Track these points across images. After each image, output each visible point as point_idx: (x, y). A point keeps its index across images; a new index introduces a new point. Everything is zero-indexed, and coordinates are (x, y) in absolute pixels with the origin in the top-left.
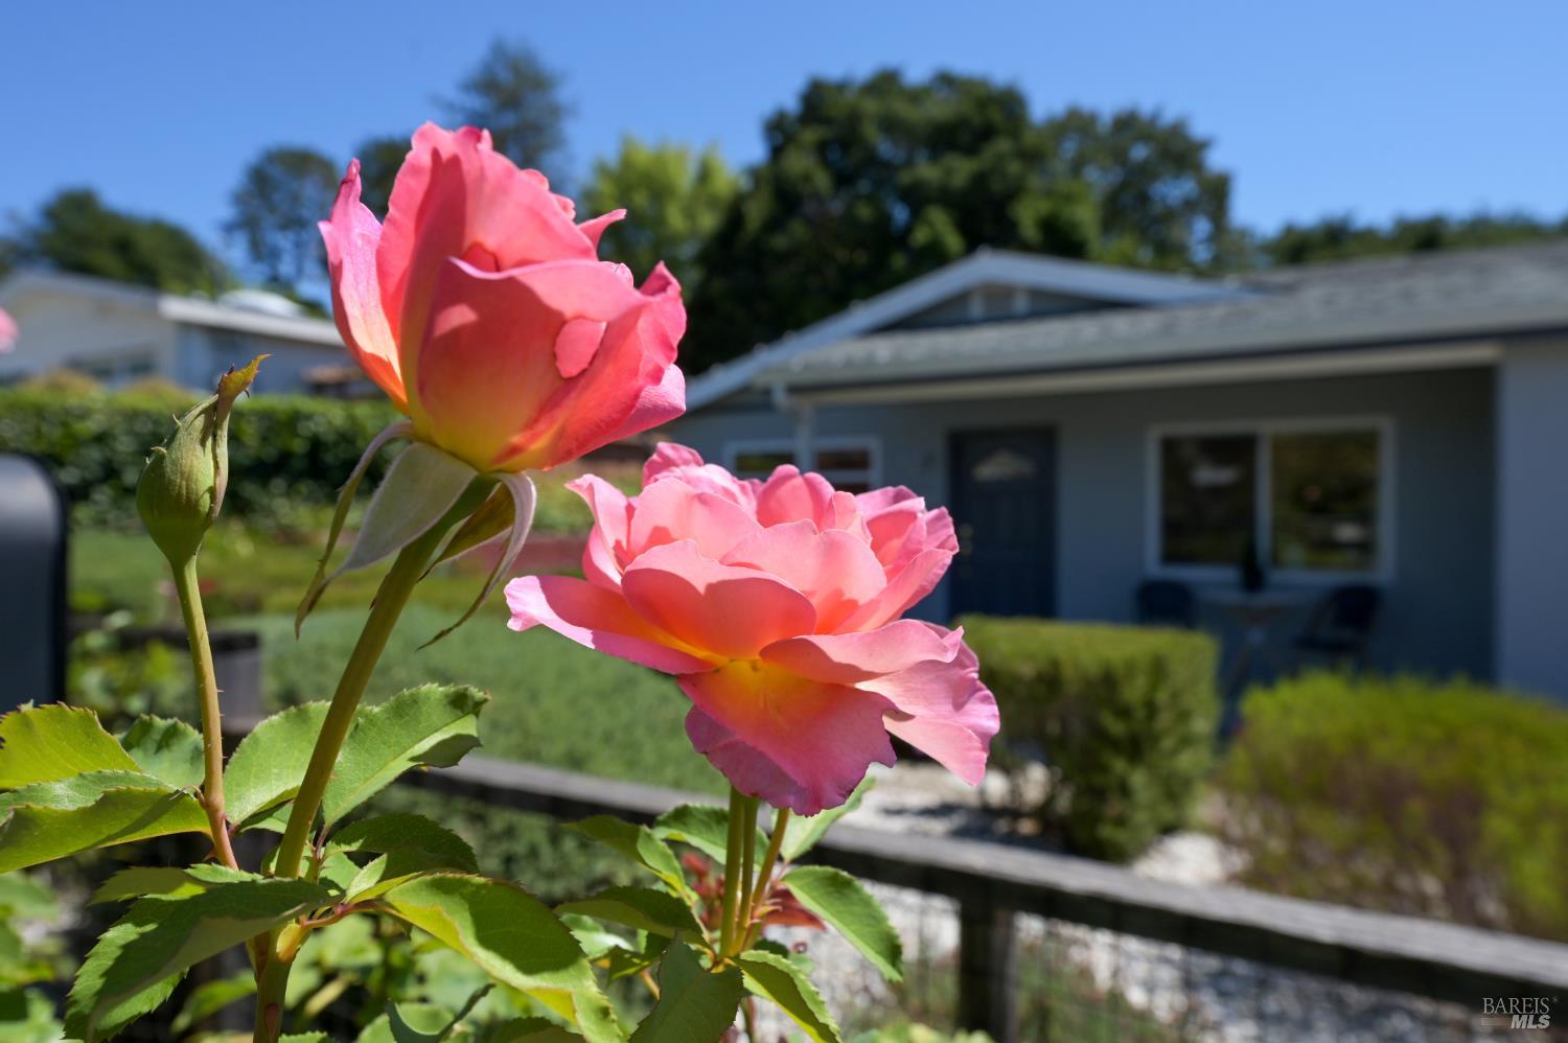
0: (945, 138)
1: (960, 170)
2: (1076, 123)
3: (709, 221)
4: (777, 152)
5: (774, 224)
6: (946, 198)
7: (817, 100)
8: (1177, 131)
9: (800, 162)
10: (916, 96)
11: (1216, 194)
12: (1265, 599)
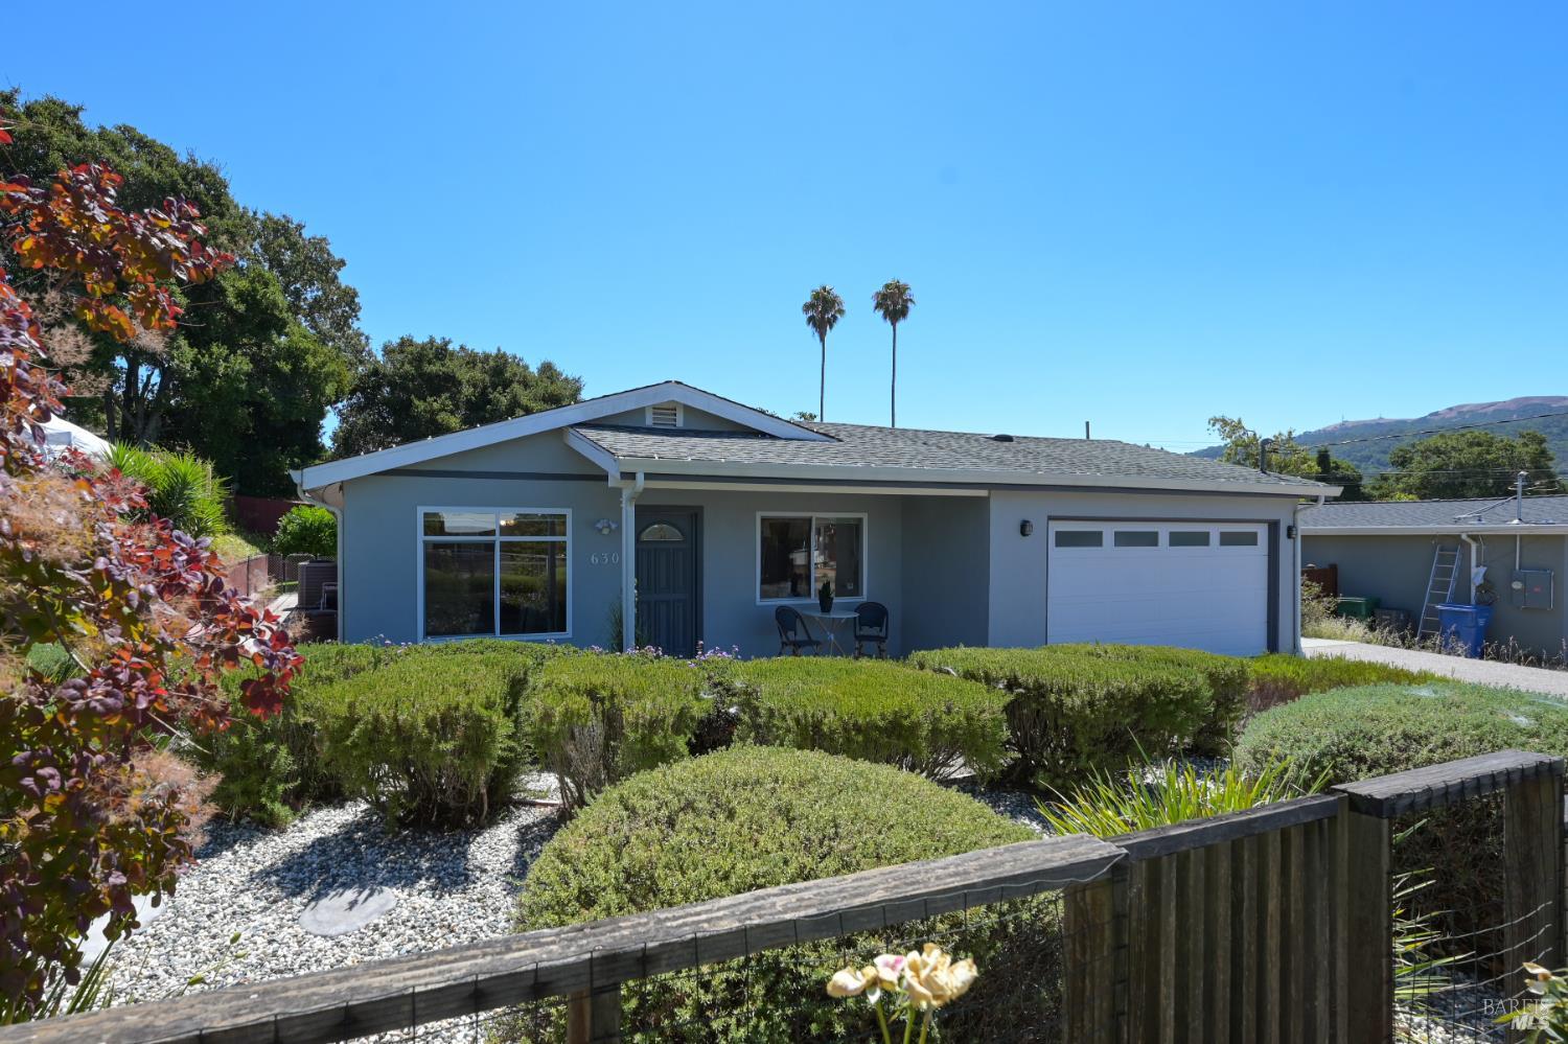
12: (833, 615)
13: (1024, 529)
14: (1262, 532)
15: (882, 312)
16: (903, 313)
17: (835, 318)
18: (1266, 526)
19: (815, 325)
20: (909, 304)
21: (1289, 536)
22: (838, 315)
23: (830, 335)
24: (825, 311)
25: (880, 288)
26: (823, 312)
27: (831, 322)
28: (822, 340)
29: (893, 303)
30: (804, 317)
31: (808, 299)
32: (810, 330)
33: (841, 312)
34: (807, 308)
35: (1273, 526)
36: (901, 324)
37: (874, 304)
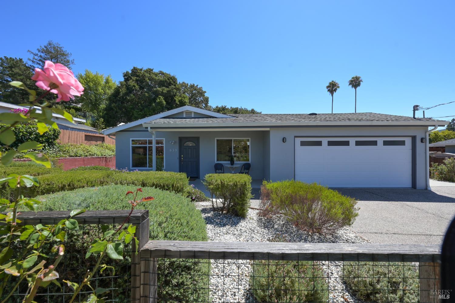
0: (162, 84)
1: (166, 90)
2: (184, 85)
3: (110, 92)
4: (126, 80)
5: (127, 94)
6: (162, 94)
7: (135, 71)
8: (200, 89)
9: (131, 83)
10: (156, 75)
11: (206, 100)
12: (234, 166)
13: (284, 140)
14: (408, 141)
15: (351, 86)
16: (359, 85)
17: (336, 89)
18: (410, 138)
19: (330, 92)
20: (361, 82)
21: (422, 141)
22: (337, 88)
23: (335, 94)
24: (333, 88)
25: (350, 79)
26: (332, 88)
27: (335, 90)
28: (332, 96)
29: (355, 83)
30: (327, 90)
31: (328, 85)
32: (329, 93)
33: (338, 87)
34: (328, 87)
35: (414, 138)
36: (358, 88)
37: (349, 84)
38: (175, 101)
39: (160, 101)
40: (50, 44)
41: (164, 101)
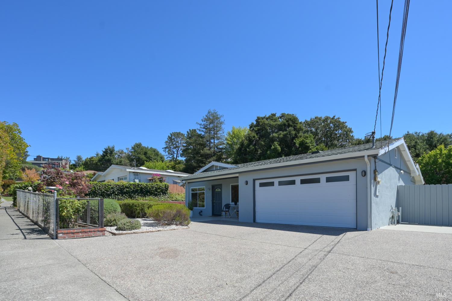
1: (282, 134)
6: (278, 139)
7: (259, 121)
13: (246, 183)
14: (352, 175)
18: (354, 172)
21: (362, 175)
38: (295, 143)
39: (274, 148)
40: (209, 113)
41: (278, 146)
